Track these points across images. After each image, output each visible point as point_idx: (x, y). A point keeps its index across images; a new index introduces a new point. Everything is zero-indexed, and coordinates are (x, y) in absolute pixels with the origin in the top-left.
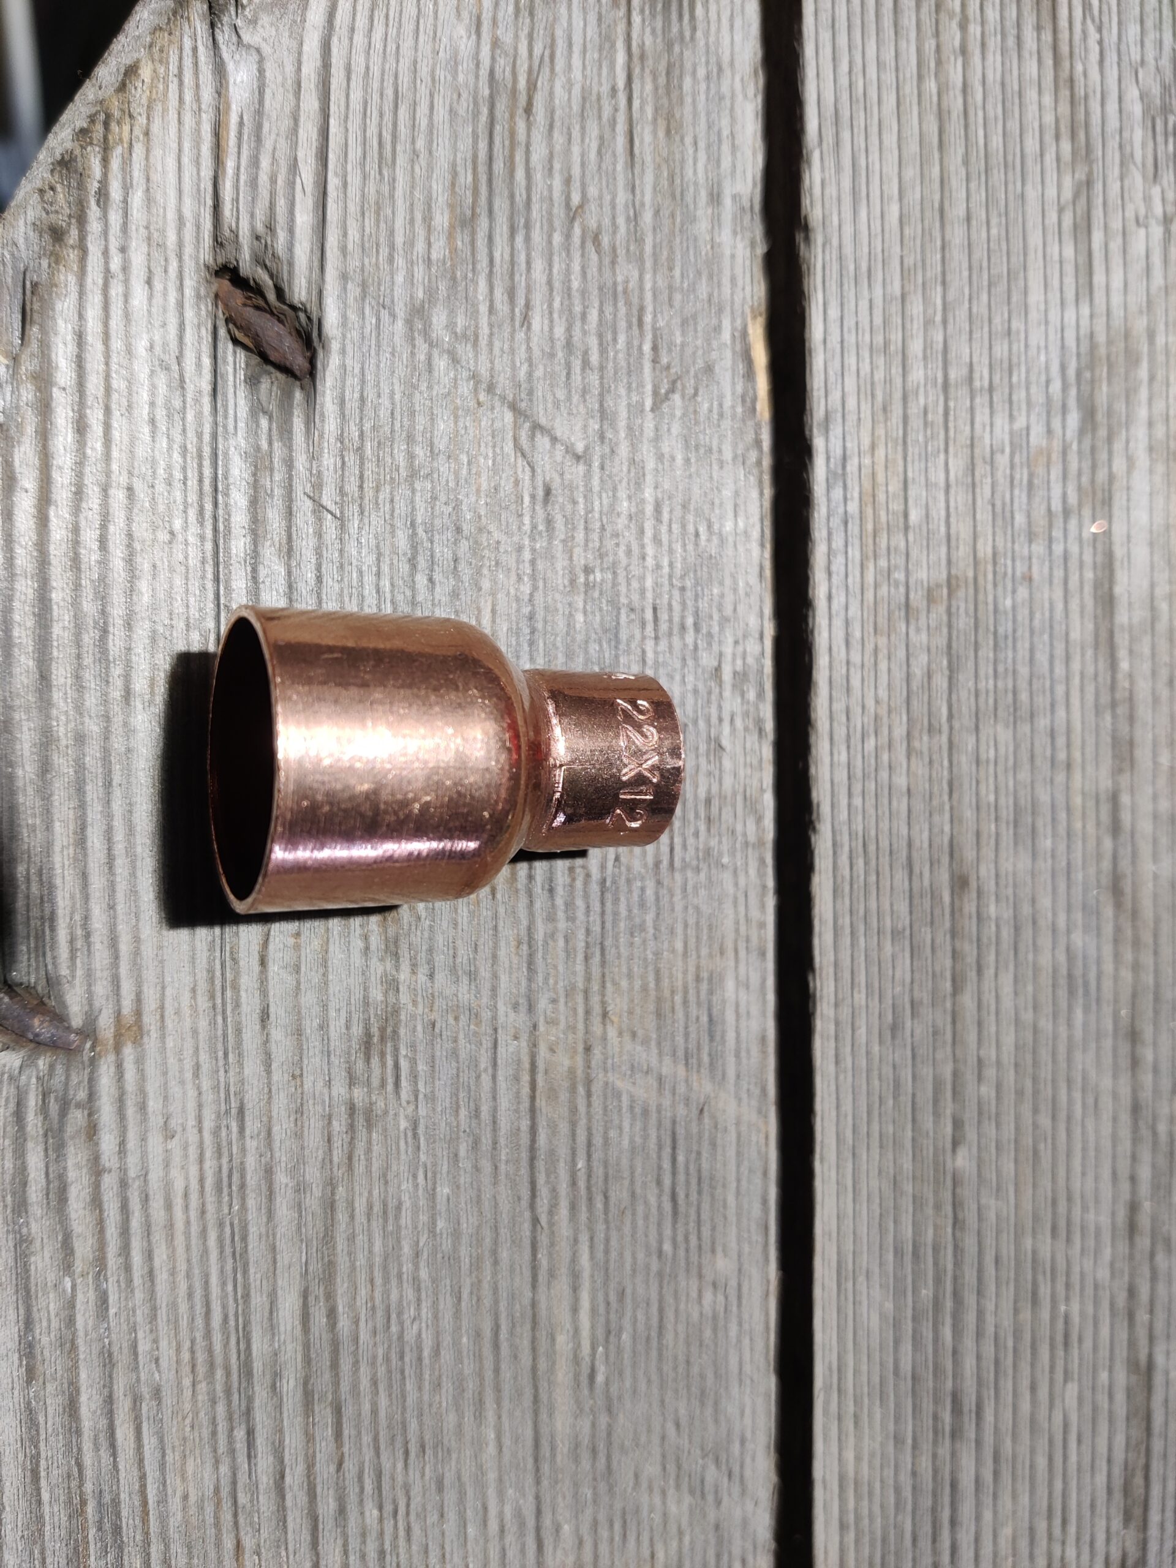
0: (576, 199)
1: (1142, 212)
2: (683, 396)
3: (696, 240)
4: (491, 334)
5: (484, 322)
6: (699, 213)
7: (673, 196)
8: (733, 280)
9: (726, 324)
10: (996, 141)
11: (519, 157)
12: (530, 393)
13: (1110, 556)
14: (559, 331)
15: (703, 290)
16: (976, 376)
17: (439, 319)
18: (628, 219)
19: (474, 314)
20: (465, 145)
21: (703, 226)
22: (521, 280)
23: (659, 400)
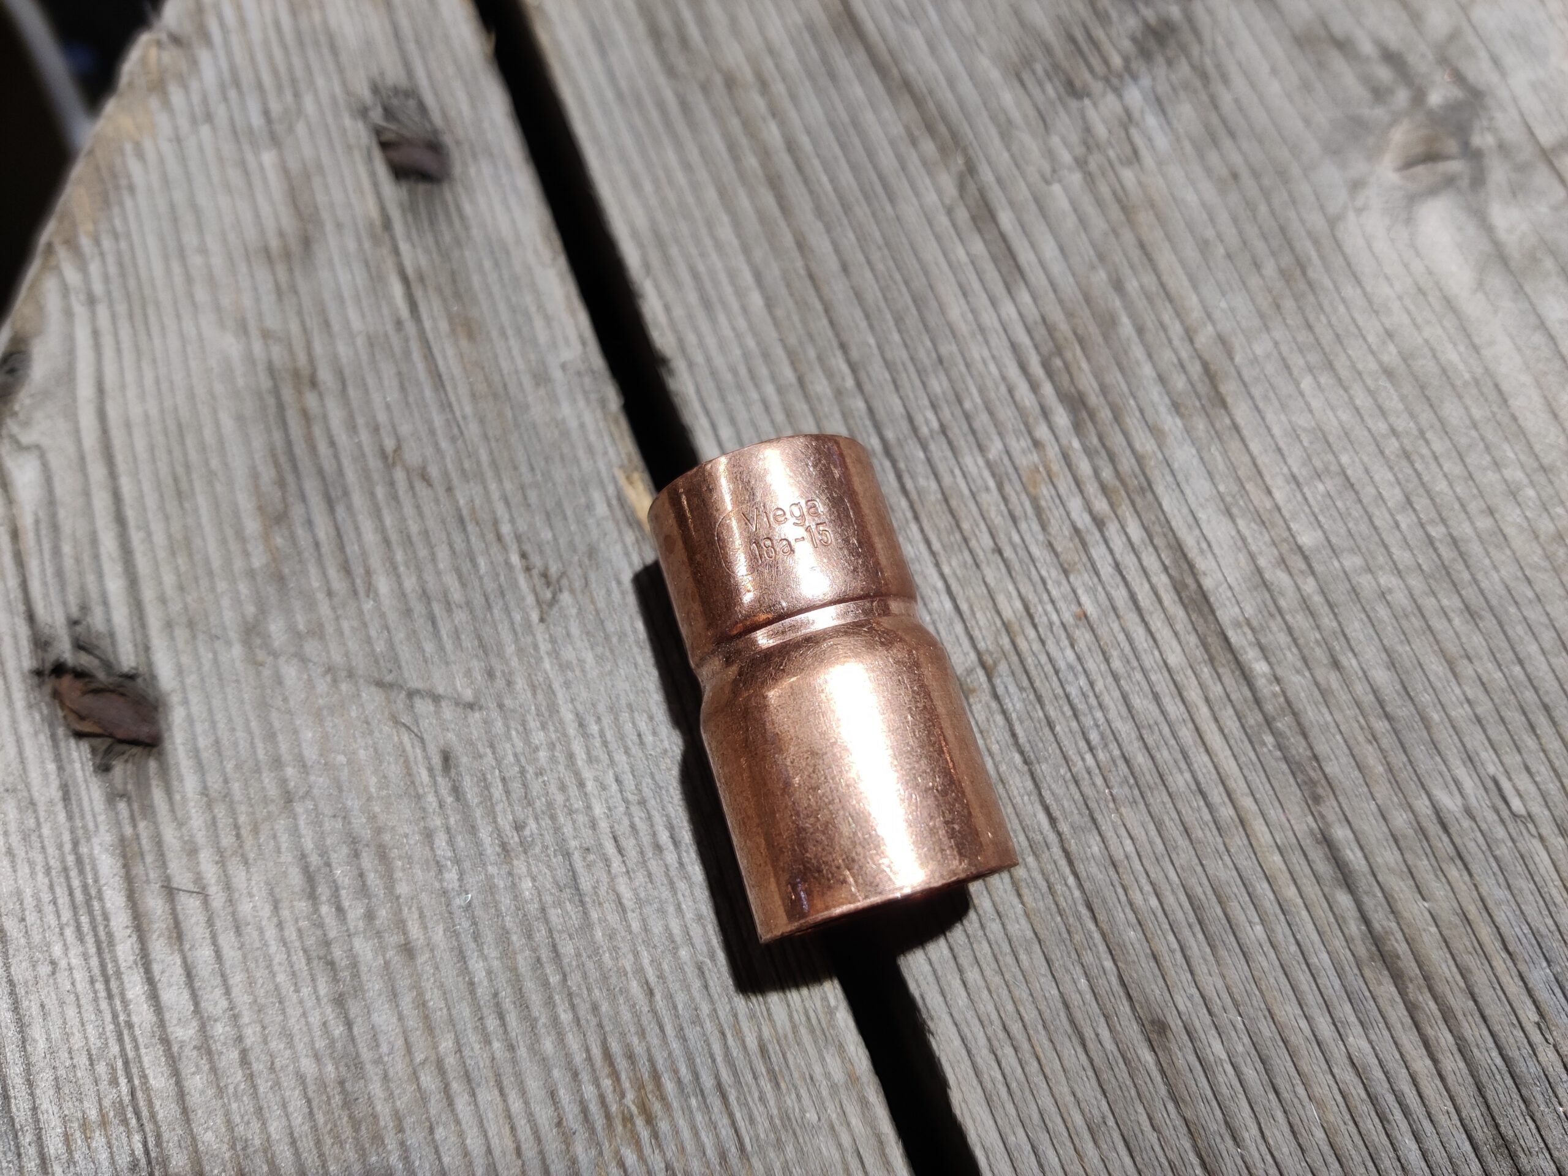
0: (389, 444)
1: (1047, 168)
2: (572, 591)
3: (534, 426)
4: (337, 618)
5: (325, 609)
6: (530, 399)
7: (496, 396)
8: (590, 450)
9: (597, 496)
10: (846, 177)
11: (317, 431)
12: (396, 660)
13: (1178, 548)
14: (410, 583)
15: (559, 474)
16: (919, 420)
17: (276, 628)
18: (453, 440)
19: (311, 605)
20: (258, 443)
21: (537, 412)
22: (353, 549)
23: (546, 608)
